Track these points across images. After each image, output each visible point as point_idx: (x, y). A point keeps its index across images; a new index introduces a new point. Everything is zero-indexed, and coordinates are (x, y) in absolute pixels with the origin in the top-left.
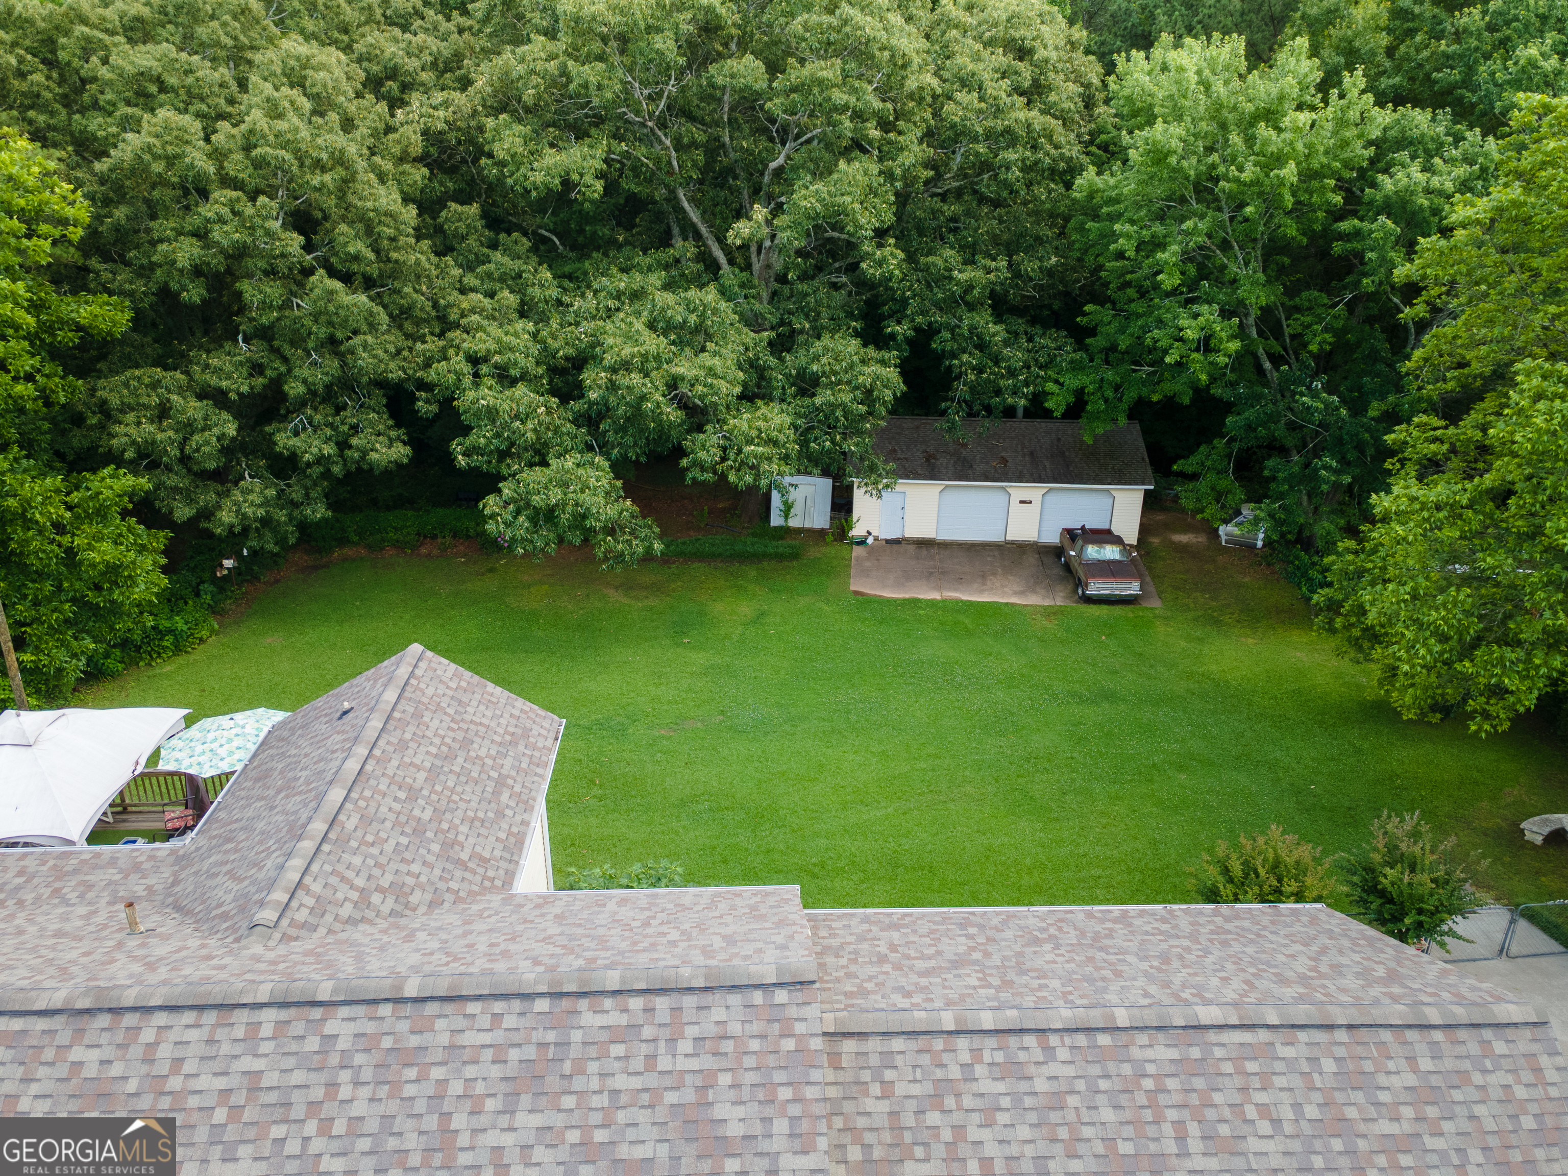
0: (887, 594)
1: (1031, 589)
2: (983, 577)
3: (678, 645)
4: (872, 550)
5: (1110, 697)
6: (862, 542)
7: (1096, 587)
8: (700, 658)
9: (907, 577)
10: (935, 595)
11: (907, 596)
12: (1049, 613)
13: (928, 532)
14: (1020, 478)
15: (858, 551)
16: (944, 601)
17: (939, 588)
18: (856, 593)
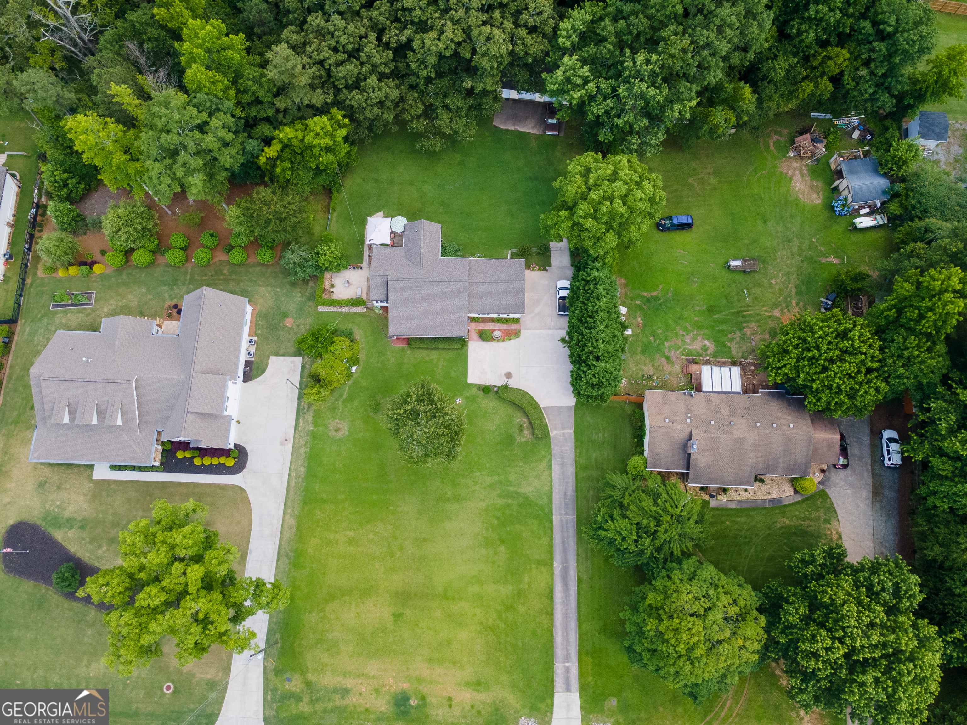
0: (502, 127)
1: (535, 126)
2: (526, 119)
7: (548, 132)
9: (508, 118)
11: (506, 128)
12: (537, 137)
16: (514, 131)
18: (495, 126)
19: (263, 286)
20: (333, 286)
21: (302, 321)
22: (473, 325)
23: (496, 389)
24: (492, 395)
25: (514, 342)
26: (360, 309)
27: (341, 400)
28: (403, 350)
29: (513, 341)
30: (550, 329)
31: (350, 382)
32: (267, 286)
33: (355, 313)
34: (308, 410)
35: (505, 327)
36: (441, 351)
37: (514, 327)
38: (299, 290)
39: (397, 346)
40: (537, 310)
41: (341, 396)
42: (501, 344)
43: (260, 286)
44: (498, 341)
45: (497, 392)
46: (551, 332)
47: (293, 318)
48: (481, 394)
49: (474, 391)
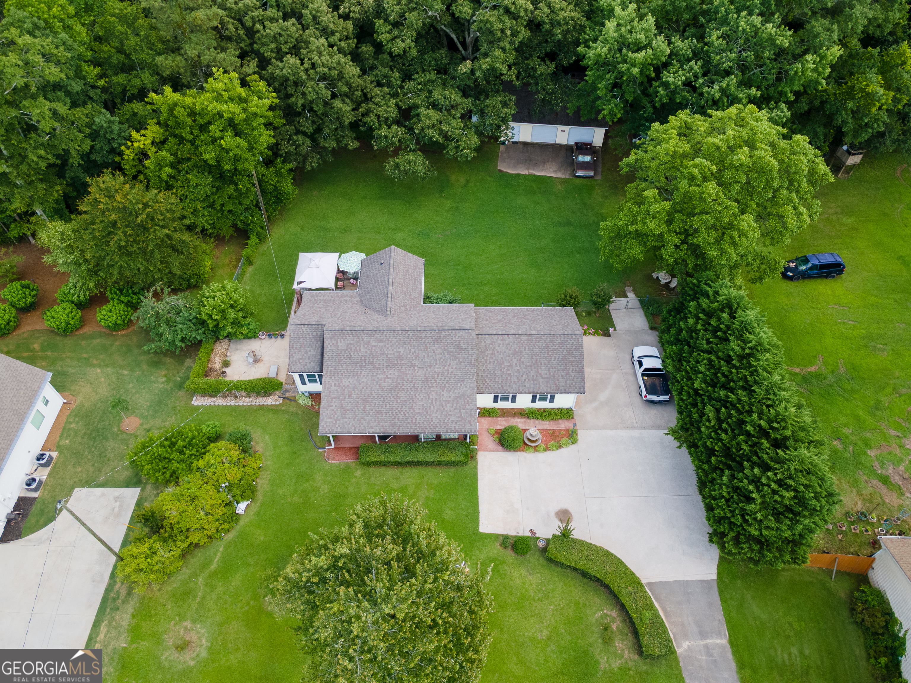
0: (510, 171)
1: (559, 170)
2: (544, 163)
3: (442, 197)
4: (507, 147)
5: (569, 224)
6: (504, 144)
7: (579, 173)
8: (448, 203)
9: (518, 162)
10: (526, 172)
11: (517, 172)
12: (563, 181)
13: (528, 140)
14: (561, 123)
15: (502, 148)
16: (529, 175)
17: (528, 169)
18: (500, 171)
19: (99, 366)
20: (226, 364)
21: (158, 422)
22: (485, 422)
23: (541, 544)
24: (534, 558)
25: (567, 452)
26: (271, 401)
27: (205, 574)
28: (346, 469)
29: (564, 451)
30: (634, 428)
31: (230, 536)
32: (107, 366)
33: (261, 407)
34: (125, 601)
35: (546, 425)
36: (422, 470)
37: (563, 425)
38: (164, 372)
39: (336, 462)
40: (603, 397)
41: (206, 564)
42: (543, 457)
43: (94, 366)
44: (536, 449)
45: (544, 550)
46: (636, 433)
47: (142, 416)
48: (510, 555)
49: (496, 549)
